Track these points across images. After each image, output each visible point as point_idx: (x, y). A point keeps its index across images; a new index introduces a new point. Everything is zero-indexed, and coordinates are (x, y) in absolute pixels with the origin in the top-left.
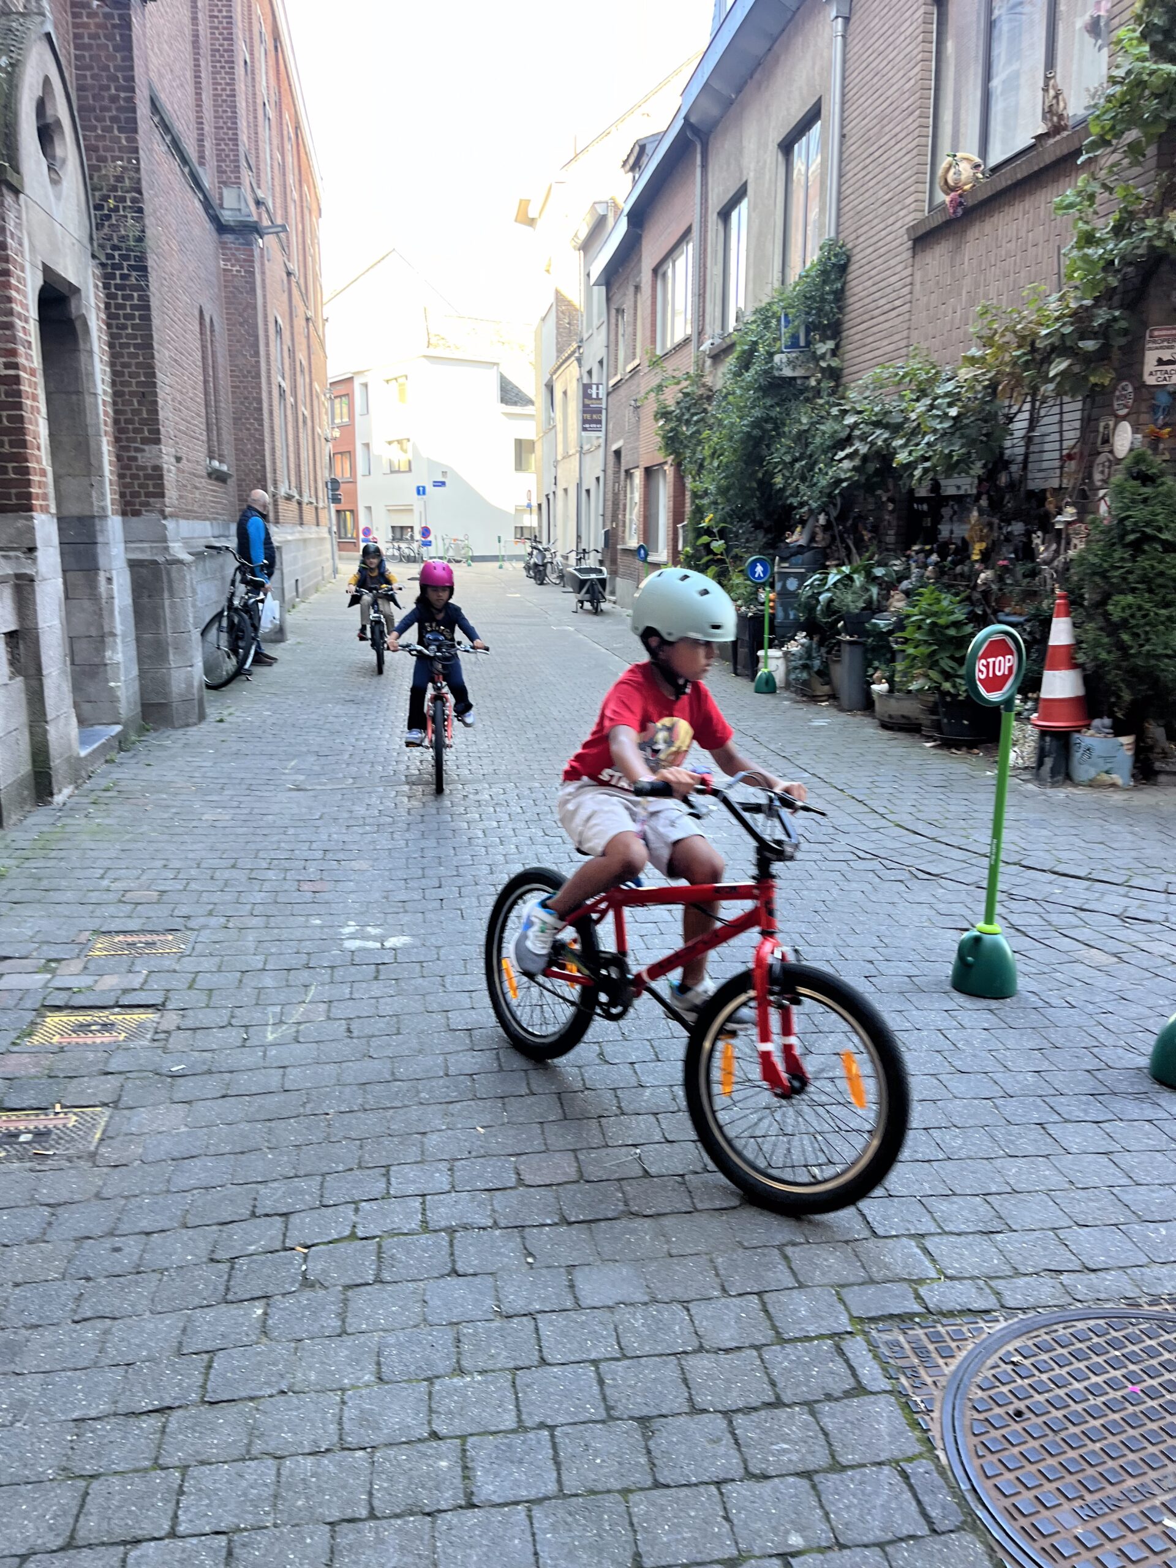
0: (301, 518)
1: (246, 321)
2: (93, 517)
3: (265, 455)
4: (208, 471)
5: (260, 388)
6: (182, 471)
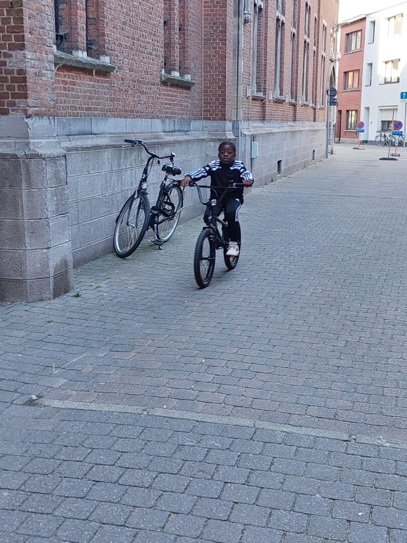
3: (225, 67)
4: (161, 79)
5: (226, 15)
6: (120, 78)
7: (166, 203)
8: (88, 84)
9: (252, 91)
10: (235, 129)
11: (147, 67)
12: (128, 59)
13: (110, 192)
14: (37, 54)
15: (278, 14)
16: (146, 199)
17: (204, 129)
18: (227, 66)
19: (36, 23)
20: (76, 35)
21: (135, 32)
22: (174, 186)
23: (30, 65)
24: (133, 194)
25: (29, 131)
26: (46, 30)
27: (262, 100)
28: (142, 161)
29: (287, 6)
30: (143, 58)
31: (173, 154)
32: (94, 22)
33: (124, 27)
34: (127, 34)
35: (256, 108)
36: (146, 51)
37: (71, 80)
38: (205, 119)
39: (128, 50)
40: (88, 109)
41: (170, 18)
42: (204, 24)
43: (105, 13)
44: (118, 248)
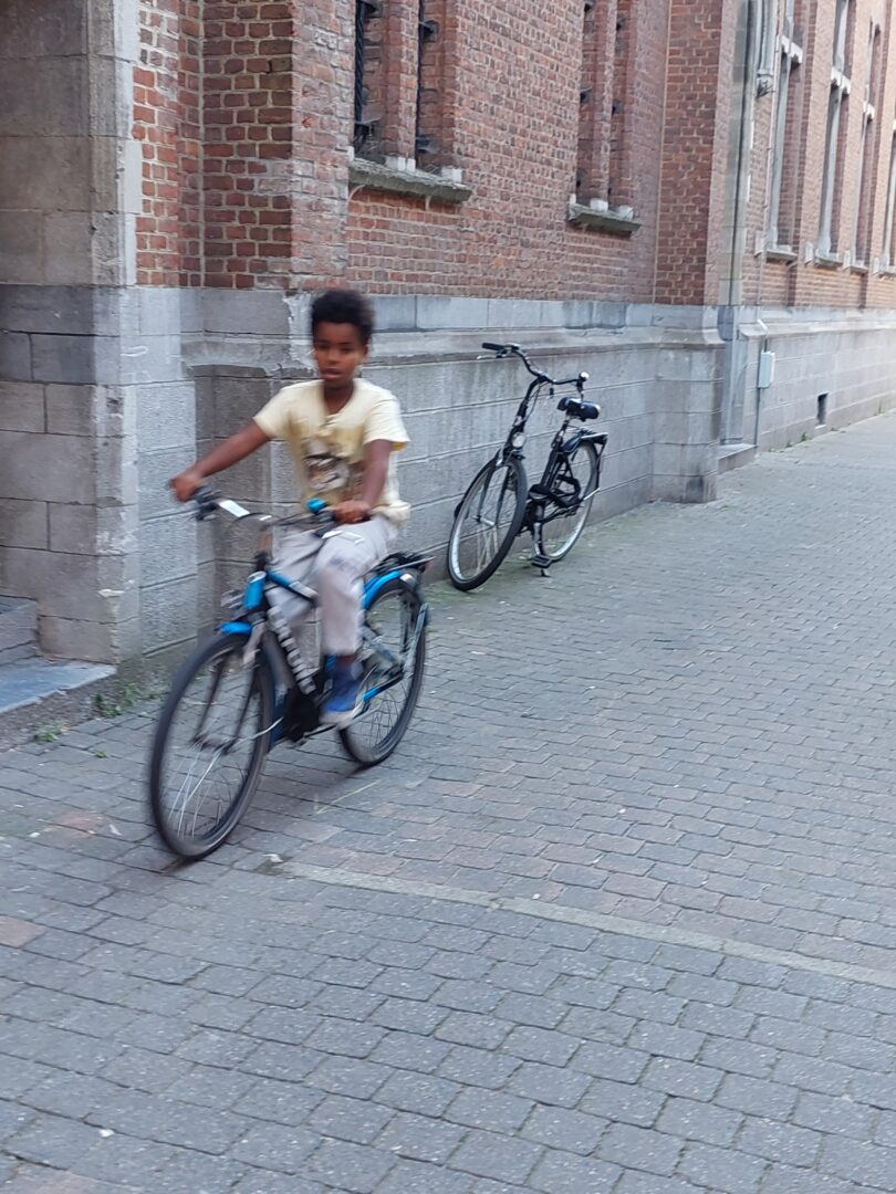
2: (91, 287)
3: (709, 191)
4: (568, 216)
5: (716, 80)
6: (482, 214)
7: (563, 478)
8: (415, 227)
9: (767, 242)
10: (725, 323)
11: (539, 190)
12: (499, 174)
13: (447, 452)
14: (316, 165)
15: (836, 75)
16: (520, 469)
17: (656, 322)
18: (712, 189)
19: (318, 103)
20: (395, 126)
21: (519, 117)
22: (582, 443)
23: (299, 189)
24: (493, 457)
25: (291, 322)
26: (336, 116)
27: (789, 262)
28: (517, 389)
29: (856, 58)
30: (532, 171)
31: (584, 375)
32: (434, 99)
33: (496, 107)
34: (499, 122)
35: (775, 279)
36: (539, 156)
37: (380, 218)
38: (658, 301)
39: (501, 155)
40: (410, 278)
41: (594, 87)
42: (668, 98)
43: (458, 79)
44: (457, 571)
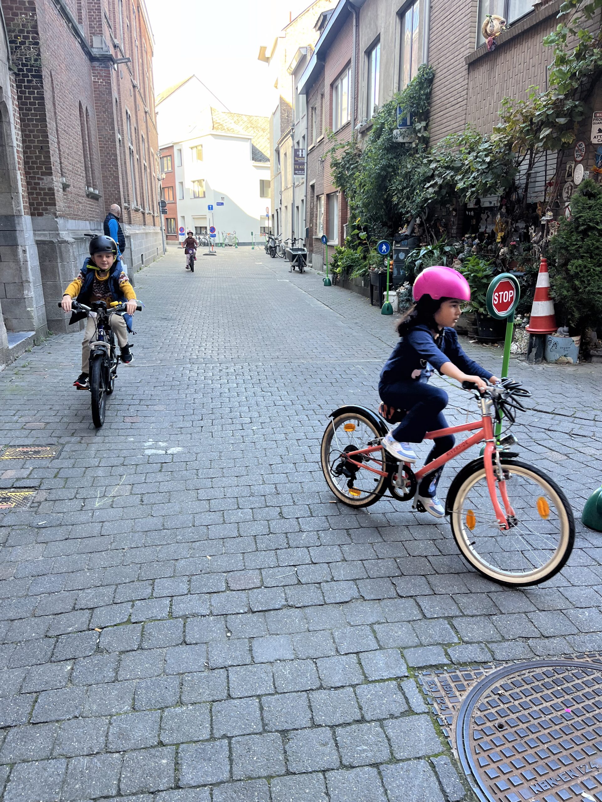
0: (144, 221)
1: (107, 110)
2: (14, 216)
4: (86, 193)
6: (70, 193)
11: (80, 185)
12: (72, 179)
15: (130, 145)
18: (120, 185)
19: (54, 159)
21: (73, 160)
26: (58, 163)
27: (128, 209)
30: (78, 178)
33: (68, 157)
34: (70, 162)
36: (78, 173)
39: (71, 173)
41: (84, 150)
42: (100, 154)
